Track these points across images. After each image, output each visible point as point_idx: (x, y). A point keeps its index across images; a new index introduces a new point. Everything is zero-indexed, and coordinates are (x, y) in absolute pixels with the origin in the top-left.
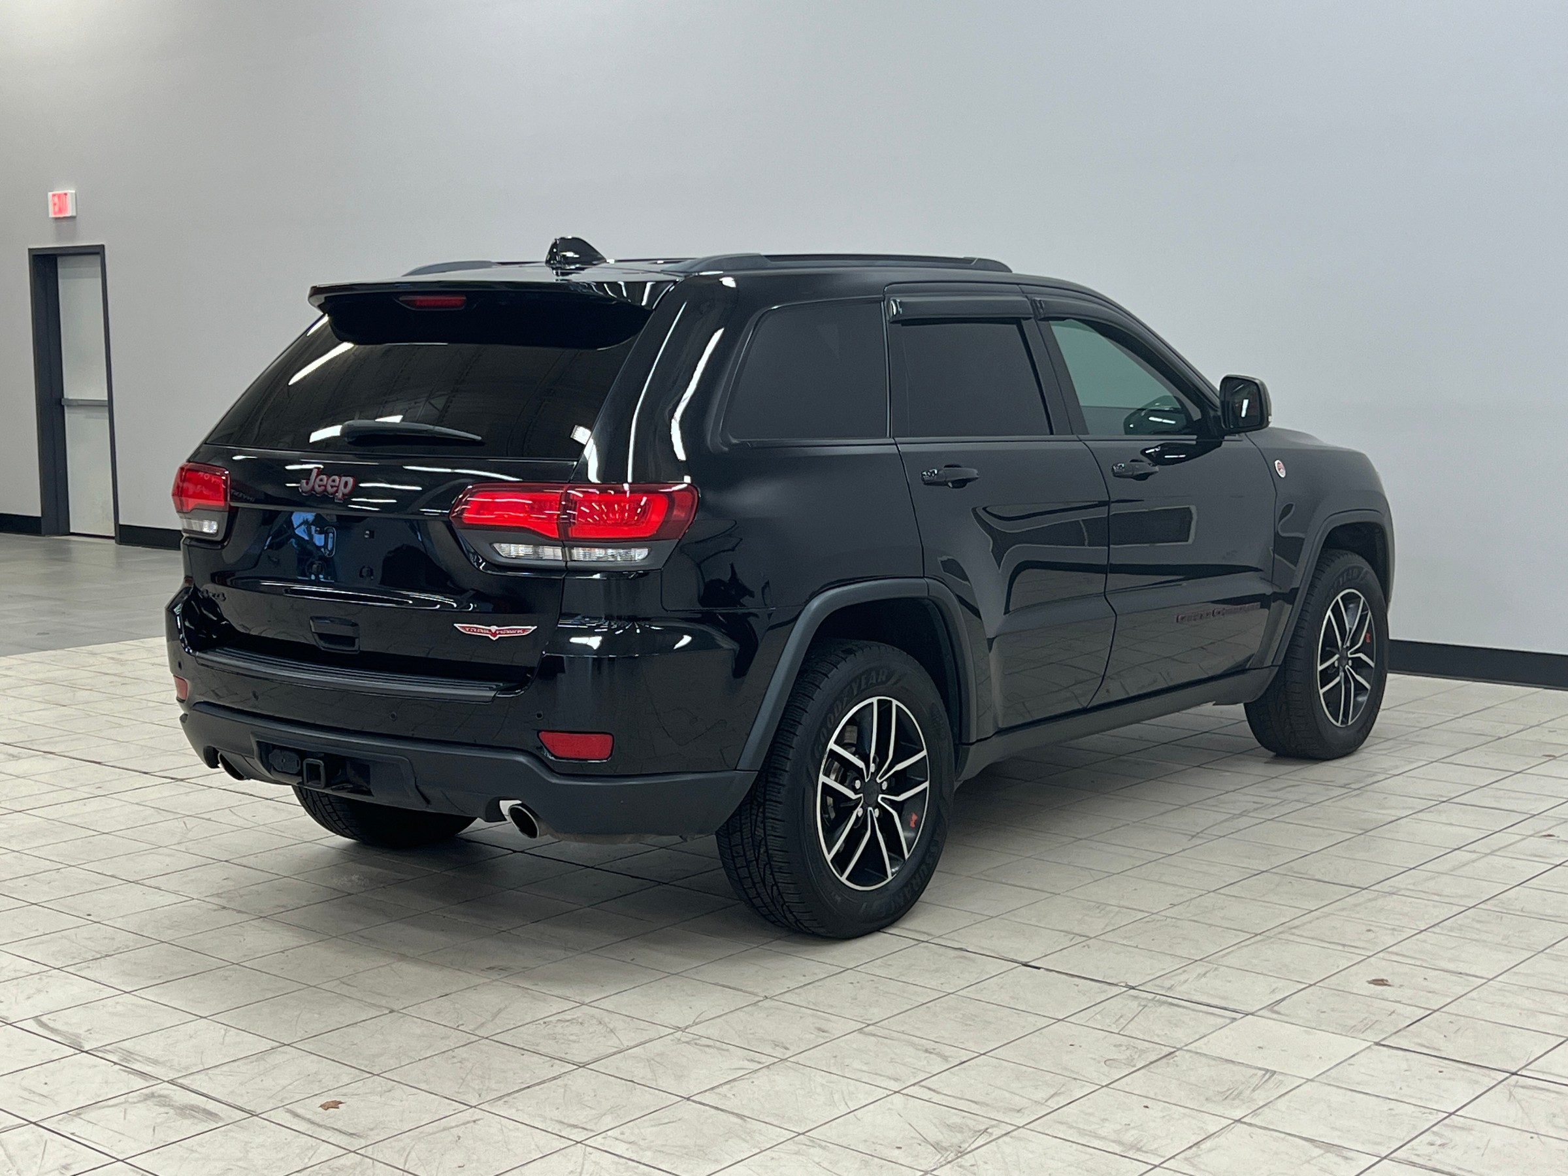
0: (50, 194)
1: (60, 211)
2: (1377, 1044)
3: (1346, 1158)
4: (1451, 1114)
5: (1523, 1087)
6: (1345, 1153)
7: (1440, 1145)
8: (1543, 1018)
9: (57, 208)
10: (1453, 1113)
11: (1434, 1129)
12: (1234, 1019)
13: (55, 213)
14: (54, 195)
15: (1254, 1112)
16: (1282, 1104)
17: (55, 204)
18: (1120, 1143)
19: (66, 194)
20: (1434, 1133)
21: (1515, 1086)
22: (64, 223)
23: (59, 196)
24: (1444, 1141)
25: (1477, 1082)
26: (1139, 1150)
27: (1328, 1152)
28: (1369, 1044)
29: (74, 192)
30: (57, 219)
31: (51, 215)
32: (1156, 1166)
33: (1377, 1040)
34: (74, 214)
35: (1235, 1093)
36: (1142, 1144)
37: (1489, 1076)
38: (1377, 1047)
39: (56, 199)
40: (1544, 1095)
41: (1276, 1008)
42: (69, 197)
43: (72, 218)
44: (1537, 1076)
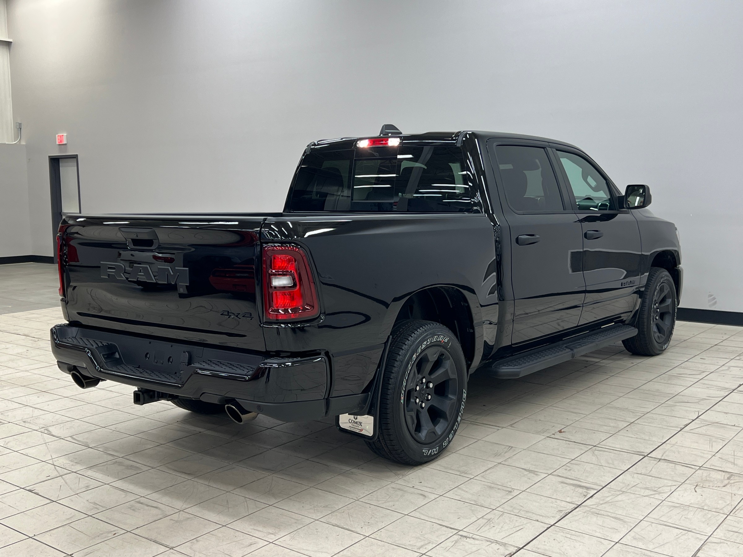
0: (57, 135)
1: (61, 141)
2: (548, 437)
3: (537, 475)
4: (573, 460)
5: (598, 450)
6: (536, 473)
7: (570, 470)
8: (605, 428)
9: (59, 141)
11: (567, 465)
12: (498, 430)
13: (59, 143)
15: (505, 461)
16: (514, 458)
17: (59, 139)
18: (459, 471)
19: (63, 135)
21: (595, 450)
22: (63, 146)
23: (60, 136)
25: (582, 449)
26: (466, 473)
27: (530, 473)
28: (545, 437)
29: (66, 134)
30: (60, 145)
31: (57, 143)
32: (471, 479)
33: (548, 436)
35: (499, 454)
36: (466, 471)
37: (586, 447)
38: (548, 438)
40: (605, 453)
41: (513, 426)
43: (65, 144)
44: (603, 447)
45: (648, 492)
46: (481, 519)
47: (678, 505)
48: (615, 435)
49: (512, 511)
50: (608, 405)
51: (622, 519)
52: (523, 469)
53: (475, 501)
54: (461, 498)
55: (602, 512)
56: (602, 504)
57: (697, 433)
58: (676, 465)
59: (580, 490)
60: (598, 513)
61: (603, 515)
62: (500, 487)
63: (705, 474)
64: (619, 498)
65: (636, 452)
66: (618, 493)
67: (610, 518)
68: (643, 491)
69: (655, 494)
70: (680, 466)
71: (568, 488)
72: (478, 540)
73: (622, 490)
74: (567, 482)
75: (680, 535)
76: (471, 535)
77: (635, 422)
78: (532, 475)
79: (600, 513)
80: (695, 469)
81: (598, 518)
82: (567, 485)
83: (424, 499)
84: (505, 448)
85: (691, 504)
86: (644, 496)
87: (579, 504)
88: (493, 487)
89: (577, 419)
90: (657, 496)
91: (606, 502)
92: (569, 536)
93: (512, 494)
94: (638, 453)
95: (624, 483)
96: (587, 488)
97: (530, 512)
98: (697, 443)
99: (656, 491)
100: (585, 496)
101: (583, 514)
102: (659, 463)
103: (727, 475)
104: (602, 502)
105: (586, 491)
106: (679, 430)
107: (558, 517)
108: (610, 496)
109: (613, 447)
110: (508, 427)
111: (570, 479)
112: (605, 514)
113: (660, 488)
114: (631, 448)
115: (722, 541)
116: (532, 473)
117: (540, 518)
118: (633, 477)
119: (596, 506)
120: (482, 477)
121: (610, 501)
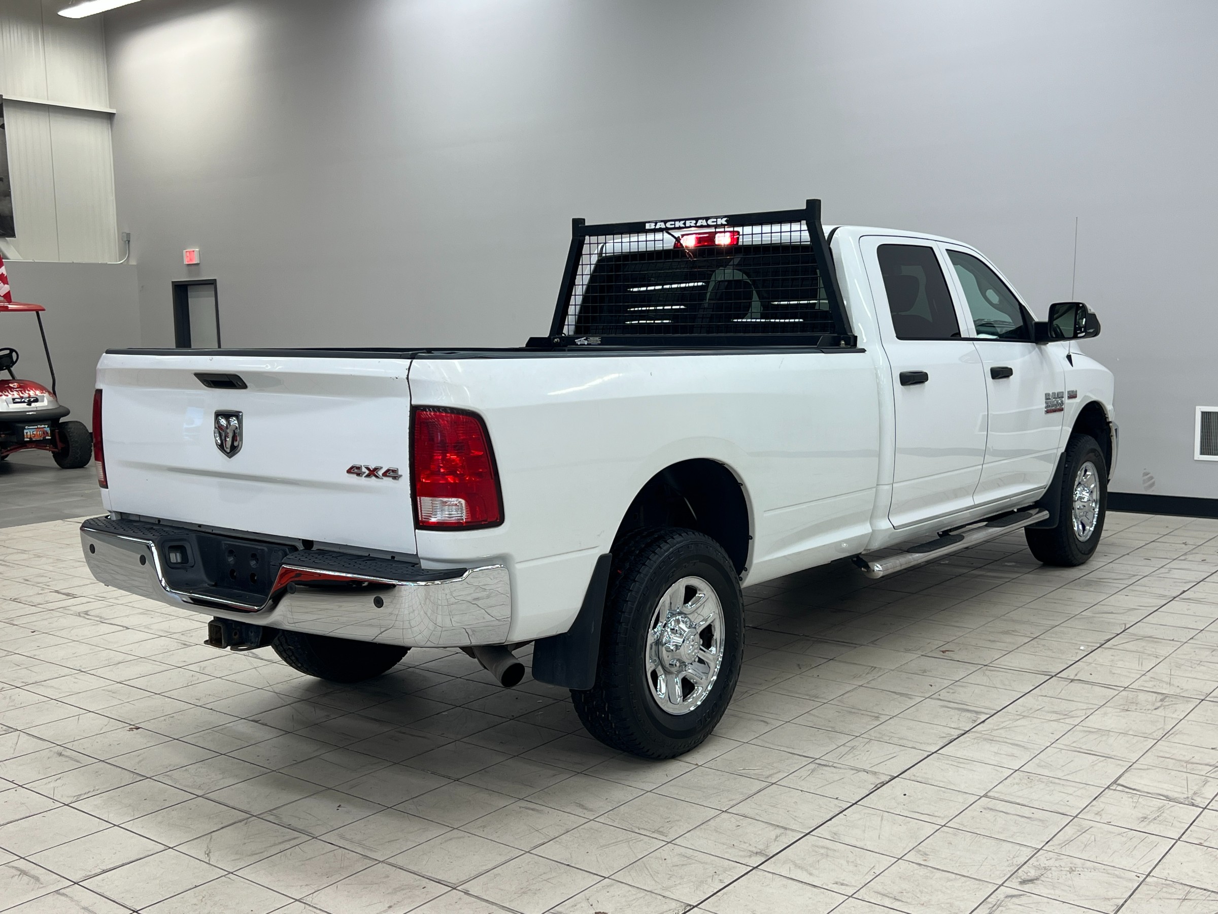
0: (185, 251)
1: (191, 260)
2: (922, 655)
3: (910, 698)
4: (957, 681)
5: (989, 670)
6: (909, 696)
7: (952, 693)
8: (999, 644)
9: (189, 259)
10: (958, 681)
11: (950, 687)
12: (855, 647)
13: (187, 262)
14: (187, 252)
15: (868, 683)
16: (879, 679)
17: (187, 257)
19: (193, 251)
20: (950, 688)
21: (987, 670)
22: (193, 267)
23: (190, 252)
24: (953, 691)
27: (901, 696)
28: (919, 655)
29: (196, 248)
30: (188, 265)
32: (825, 703)
33: (923, 654)
34: (199, 262)
35: (859, 675)
36: (819, 696)
37: (974, 667)
38: (925, 657)
39: (188, 254)
40: (999, 673)
41: (875, 643)
42: (195, 253)
43: (198, 264)
44: (998, 666)
45: (1055, 717)
46: (842, 747)
47: (1096, 730)
48: (1012, 652)
49: (882, 738)
50: (1002, 617)
51: (1023, 745)
52: (892, 692)
53: (832, 727)
54: (815, 725)
55: (997, 739)
56: (997, 729)
57: (1122, 649)
58: (1094, 686)
59: (969, 715)
60: (991, 739)
61: (999, 742)
62: (863, 712)
63: (1131, 695)
64: (1018, 723)
65: (1040, 671)
66: (1018, 718)
67: (1007, 744)
68: (1050, 715)
69: (1065, 718)
70: (1099, 687)
71: (952, 712)
72: (840, 768)
73: (1022, 714)
74: (950, 706)
75: (1096, 762)
76: (831, 764)
77: (1040, 637)
78: (904, 698)
79: (994, 739)
80: (1119, 690)
81: (992, 744)
82: (949, 710)
83: (767, 726)
84: (866, 669)
85: (1112, 728)
86: (1052, 721)
87: (967, 730)
88: (854, 713)
89: (960, 634)
90: (1067, 721)
91: (1002, 728)
92: (955, 764)
93: (881, 719)
94: (1044, 673)
95: (1024, 707)
96: (977, 712)
97: (904, 739)
98: (1122, 660)
99: (1067, 715)
100: (975, 721)
101: (973, 740)
102: (1071, 683)
103: (1160, 697)
104: (996, 728)
105: (975, 715)
106: (1099, 645)
107: (942, 744)
108: (1007, 721)
109: (1009, 666)
110: (869, 644)
111: (954, 703)
112: (1000, 740)
113: (1072, 711)
114: (1034, 668)
115: (1151, 767)
116: (903, 696)
117: (918, 746)
118: (1037, 700)
119: (990, 731)
120: (839, 701)
121: (1007, 726)
